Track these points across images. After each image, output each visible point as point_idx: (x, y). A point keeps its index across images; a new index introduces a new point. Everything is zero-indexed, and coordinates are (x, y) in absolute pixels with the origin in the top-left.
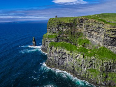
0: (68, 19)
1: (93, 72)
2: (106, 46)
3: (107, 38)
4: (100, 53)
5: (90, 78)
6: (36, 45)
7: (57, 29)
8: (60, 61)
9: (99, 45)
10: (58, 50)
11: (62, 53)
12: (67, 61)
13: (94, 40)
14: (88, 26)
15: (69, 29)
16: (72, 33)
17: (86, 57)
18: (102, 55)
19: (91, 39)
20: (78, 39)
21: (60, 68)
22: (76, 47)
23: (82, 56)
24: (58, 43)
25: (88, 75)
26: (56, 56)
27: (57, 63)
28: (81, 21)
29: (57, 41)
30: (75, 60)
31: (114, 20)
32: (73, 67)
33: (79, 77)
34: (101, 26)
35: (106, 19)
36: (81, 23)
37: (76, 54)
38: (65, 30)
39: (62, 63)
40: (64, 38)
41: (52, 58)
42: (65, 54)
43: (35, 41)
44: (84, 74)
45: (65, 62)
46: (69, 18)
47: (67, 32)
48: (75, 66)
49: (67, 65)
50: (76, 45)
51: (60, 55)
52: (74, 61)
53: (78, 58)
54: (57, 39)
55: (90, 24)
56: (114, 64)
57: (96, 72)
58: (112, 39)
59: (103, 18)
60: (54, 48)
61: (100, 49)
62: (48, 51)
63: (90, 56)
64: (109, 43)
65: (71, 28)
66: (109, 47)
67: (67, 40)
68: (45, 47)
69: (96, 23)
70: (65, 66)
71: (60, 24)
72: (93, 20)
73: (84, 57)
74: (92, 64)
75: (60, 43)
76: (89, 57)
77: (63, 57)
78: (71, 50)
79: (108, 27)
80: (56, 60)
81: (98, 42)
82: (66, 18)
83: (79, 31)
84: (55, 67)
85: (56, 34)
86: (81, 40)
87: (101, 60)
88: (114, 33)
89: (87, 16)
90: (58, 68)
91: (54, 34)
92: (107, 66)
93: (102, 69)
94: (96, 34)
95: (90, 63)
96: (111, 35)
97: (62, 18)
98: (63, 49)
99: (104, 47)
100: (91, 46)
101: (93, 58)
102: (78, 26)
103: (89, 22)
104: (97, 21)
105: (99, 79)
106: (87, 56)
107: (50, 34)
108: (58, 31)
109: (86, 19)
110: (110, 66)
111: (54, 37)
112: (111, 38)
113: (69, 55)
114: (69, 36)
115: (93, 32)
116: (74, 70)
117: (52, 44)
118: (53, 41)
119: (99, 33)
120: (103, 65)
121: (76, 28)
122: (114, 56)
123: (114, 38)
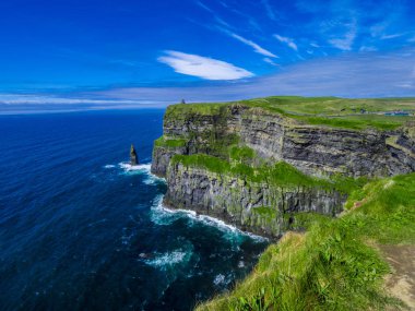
0: (209, 108)
1: (265, 213)
2: (287, 161)
3: (290, 145)
4: (277, 174)
5: (259, 227)
7: (185, 129)
8: (196, 193)
9: (272, 159)
10: (191, 171)
11: (200, 176)
12: (211, 194)
13: (262, 149)
14: (250, 122)
15: (211, 127)
16: (218, 136)
17: (250, 183)
18: (282, 178)
19: (255, 147)
20: (232, 147)
21: (196, 209)
22: (228, 165)
23: (241, 182)
24: (188, 157)
25: (255, 221)
26: (187, 183)
27: (188, 200)
28: (236, 111)
29: (187, 152)
30: (228, 191)
31: (298, 109)
32: (224, 205)
33: (237, 224)
34: (276, 121)
35: (284, 108)
36: (236, 116)
37: (228, 178)
38: (201, 129)
39: (200, 199)
40: (201, 146)
41: (177, 188)
42: (206, 179)
43: (134, 152)
44: (246, 219)
45: (206, 197)
46: (209, 105)
47: (207, 135)
48: (228, 202)
49: (210, 202)
50: (225, 158)
51: (196, 181)
52: (224, 192)
53: (233, 186)
54: (184, 148)
55: (254, 117)
56: (304, 194)
57: (270, 213)
58: (298, 147)
59: (277, 106)
60: (182, 168)
61: (277, 166)
62: (169, 175)
63: (259, 182)
64: (293, 155)
65: (215, 126)
66: (294, 162)
67: (207, 151)
68: (160, 165)
69: (266, 115)
70: (206, 205)
71: (192, 118)
72: (260, 109)
73: (245, 183)
74: (262, 197)
76: (256, 184)
77: (202, 185)
78: (219, 171)
79: (290, 123)
80: (186, 194)
81: (271, 154)
82: (203, 105)
83: (231, 131)
84: (184, 207)
85: (182, 137)
86: (235, 149)
87: (279, 189)
88: (302, 135)
89: (248, 102)
91: (178, 139)
92: (291, 200)
93: (282, 207)
94: (266, 136)
95: (259, 196)
96: (297, 138)
97: (196, 105)
98: (202, 168)
99: (284, 162)
100: (258, 160)
101: (264, 184)
102: (229, 122)
103: (251, 113)
104: (268, 112)
105: (278, 227)
106: (253, 181)
107: (170, 138)
108: (188, 131)
109: (245, 108)
110: (296, 199)
111: (179, 144)
112: (298, 144)
113: (214, 180)
114: (211, 143)
115: (259, 133)
116: (225, 211)
117: (177, 158)
118: (178, 152)
119: (272, 134)
120: (284, 198)
121: (224, 125)
122: (303, 179)
123: (303, 145)
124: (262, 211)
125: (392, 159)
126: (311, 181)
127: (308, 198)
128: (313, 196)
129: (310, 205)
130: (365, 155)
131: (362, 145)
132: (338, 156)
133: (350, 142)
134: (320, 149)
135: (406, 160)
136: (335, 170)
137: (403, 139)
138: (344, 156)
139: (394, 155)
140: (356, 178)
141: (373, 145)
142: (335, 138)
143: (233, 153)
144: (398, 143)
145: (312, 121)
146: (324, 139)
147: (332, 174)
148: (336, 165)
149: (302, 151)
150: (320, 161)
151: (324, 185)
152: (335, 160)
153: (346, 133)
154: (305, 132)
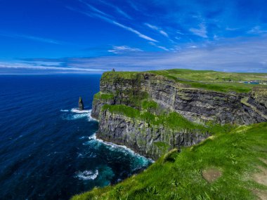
0: (129, 75)
1: (161, 146)
2: (177, 111)
3: (180, 101)
4: (170, 120)
5: (157, 155)
6: (83, 109)
7: (114, 88)
8: (117, 131)
9: (169, 109)
10: (114, 116)
11: (120, 119)
12: (127, 132)
13: (163, 103)
14: (156, 84)
15: (130, 87)
16: (135, 93)
17: (152, 125)
18: (173, 123)
19: (158, 101)
20: (143, 101)
21: (116, 142)
22: (139, 112)
23: (146, 125)
24: (114, 106)
25: (155, 151)
26: (111, 124)
27: (112, 135)
28: (147, 77)
29: (114, 103)
30: (138, 130)
32: (135, 139)
33: (143, 153)
34: (171, 84)
35: (177, 76)
36: (147, 81)
37: (138, 122)
38: (124, 88)
39: (120, 135)
40: (124, 100)
41: (105, 127)
42: (124, 121)
43: (82, 102)
44: (149, 150)
45: (124, 133)
47: (128, 92)
48: (137, 138)
49: (126, 137)
50: (139, 109)
51: (117, 123)
52: (135, 131)
53: (141, 127)
54: (113, 100)
55: (158, 81)
56: (187, 134)
57: (165, 147)
58: (185, 102)
60: (108, 114)
61: (170, 114)
62: (100, 118)
63: (158, 125)
64: (181, 107)
65: (133, 86)
66: (182, 112)
67: (127, 103)
68: (97, 111)
69: (165, 80)
70: (123, 139)
71: (119, 81)
72: (162, 77)
73: (149, 125)
74: (160, 135)
75: (118, 106)
76: (156, 126)
77: (122, 125)
78: (133, 117)
79: (180, 86)
80: (111, 131)
81: (168, 106)
82: (126, 73)
83: (144, 90)
84: (109, 141)
85: (111, 93)
86: (146, 102)
87: (171, 130)
88: (187, 94)
89: (154, 72)
90: (114, 141)
91: (109, 94)
92: (179, 138)
93: (172, 142)
94: (165, 94)
95: (158, 134)
96: (183, 96)
97: (122, 73)
98: (122, 114)
99: (175, 112)
100: (159, 110)
101: (161, 127)
102: (142, 84)
103: (157, 79)
104: (166, 78)
106: (154, 124)
107: (104, 93)
108: (116, 89)
109: (152, 75)
110: (182, 137)
111: (110, 97)
112: (184, 100)
113: (129, 122)
114: (130, 97)
115: (161, 92)
116: (135, 144)
117: (106, 107)
118: (108, 103)
119: (169, 93)
120: (174, 136)
121: (139, 86)
122: (188, 124)
123: (188, 101)
124: (159, 144)
125: (245, 113)
126: (192, 125)
127: (190, 137)
128: (194, 136)
129: (192, 142)
130: (228, 109)
131: (226, 103)
132: (210, 110)
133: (218, 100)
134: (199, 104)
135: (253, 114)
136: (209, 119)
137: (252, 100)
138: (214, 109)
139: (246, 110)
140: (222, 125)
141: (233, 103)
142: (209, 97)
143: (144, 105)
144: (248, 102)
145: (194, 85)
146: (201, 97)
147: (206, 121)
148: (209, 115)
149: (187, 105)
150: (199, 112)
151: (201, 128)
152: (209, 112)
153: (216, 94)
154: (189, 92)
